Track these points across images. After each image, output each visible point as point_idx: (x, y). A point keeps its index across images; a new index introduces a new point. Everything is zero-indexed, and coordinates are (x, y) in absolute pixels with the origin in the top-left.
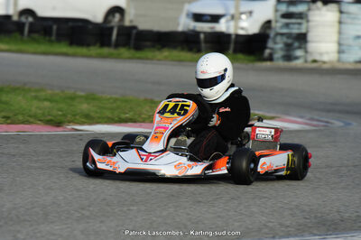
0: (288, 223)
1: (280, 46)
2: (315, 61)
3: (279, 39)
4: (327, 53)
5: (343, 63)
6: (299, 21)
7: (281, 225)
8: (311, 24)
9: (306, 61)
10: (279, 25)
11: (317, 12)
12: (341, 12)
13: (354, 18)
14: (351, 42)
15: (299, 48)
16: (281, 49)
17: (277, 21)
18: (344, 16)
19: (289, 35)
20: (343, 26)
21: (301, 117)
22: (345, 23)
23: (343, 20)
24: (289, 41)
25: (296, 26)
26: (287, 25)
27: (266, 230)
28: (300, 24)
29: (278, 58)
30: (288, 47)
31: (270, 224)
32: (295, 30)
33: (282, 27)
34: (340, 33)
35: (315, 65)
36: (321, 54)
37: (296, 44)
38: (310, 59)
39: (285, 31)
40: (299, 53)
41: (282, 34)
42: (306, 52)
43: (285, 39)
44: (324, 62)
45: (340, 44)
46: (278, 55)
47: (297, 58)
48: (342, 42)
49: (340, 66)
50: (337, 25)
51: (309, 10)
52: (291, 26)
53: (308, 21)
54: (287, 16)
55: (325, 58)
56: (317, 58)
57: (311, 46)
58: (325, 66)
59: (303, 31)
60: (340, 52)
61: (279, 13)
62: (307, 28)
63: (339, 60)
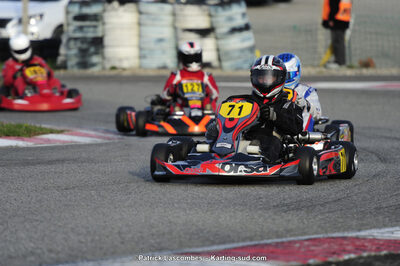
0: (59, 249)
1: (74, 51)
2: (113, 68)
3: (72, 43)
4: (127, 59)
5: (146, 69)
6: (94, 23)
7: (50, 251)
8: (107, 27)
9: (104, 68)
10: (71, 28)
11: (113, 13)
12: (140, 13)
13: (154, 20)
14: (152, 45)
15: (96, 53)
16: (76, 55)
17: (68, 25)
18: (143, 17)
19: (83, 40)
20: (143, 28)
21: (95, 130)
22: (145, 25)
23: (142, 22)
24: (85, 46)
25: (91, 29)
26: (81, 28)
27: (33, 258)
28: (95, 27)
29: (72, 67)
30: (83, 53)
31: (39, 251)
32: (90, 34)
33: (75, 31)
34: (140, 36)
35: (113, 72)
36: (121, 60)
37: (92, 50)
38: (108, 66)
39: (78, 35)
40: (95, 59)
41: (76, 39)
42: (104, 58)
43: (79, 44)
44: (124, 69)
45: (141, 49)
46: (73, 62)
47: (93, 65)
48: (143, 46)
49: (142, 73)
50: (136, 26)
51: (104, 11)
52: (85, 29)
53: (104, 24)
54: (80, 18)
55: (126, 64)
56: (117, 64)
57: (109, 51)
58: (125, 73)
59: (99, 34)
60: (142, 57)
61: (71, 16)
62: (104, 31)
63: (140, 67)
